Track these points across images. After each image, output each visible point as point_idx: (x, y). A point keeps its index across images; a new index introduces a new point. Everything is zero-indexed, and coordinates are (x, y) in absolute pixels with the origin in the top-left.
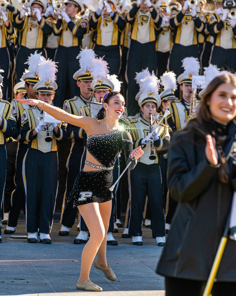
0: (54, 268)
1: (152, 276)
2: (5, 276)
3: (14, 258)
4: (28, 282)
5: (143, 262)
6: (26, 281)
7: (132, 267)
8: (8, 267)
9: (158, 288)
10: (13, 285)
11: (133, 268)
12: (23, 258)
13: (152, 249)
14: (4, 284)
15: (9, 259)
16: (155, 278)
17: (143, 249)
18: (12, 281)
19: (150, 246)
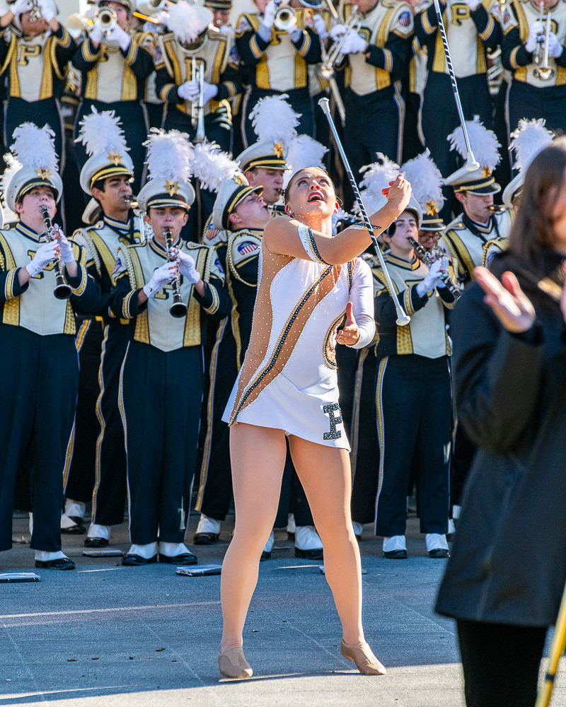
0: (191, 623)
1: (425, 630)
2: (77, 646)
3: (95, 603)
4: (131, 658)
5: (401, 599)
6: (128, 655)
7: (378, 611)
8: (81, 626)
9: (443, 657)
10: (97, 665)
11: (380, 613)
12: (116, 602)
13: (422, 568)
14: (76, 665)
15: (82, 605)
16: (432, 633)
17: (399, 569)
18: (94, 656)
19: (416, 559)
